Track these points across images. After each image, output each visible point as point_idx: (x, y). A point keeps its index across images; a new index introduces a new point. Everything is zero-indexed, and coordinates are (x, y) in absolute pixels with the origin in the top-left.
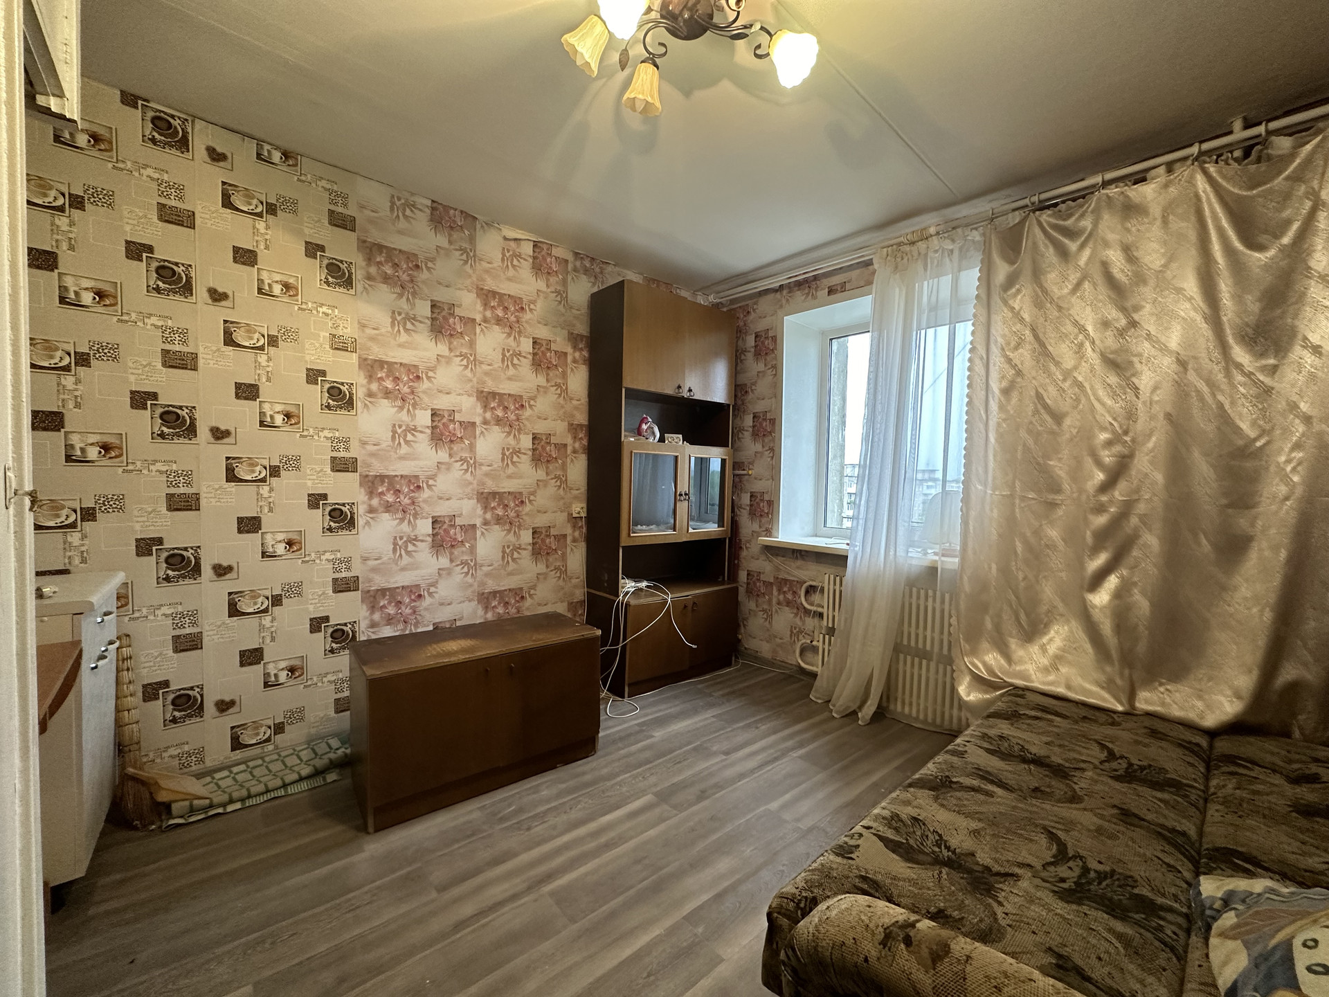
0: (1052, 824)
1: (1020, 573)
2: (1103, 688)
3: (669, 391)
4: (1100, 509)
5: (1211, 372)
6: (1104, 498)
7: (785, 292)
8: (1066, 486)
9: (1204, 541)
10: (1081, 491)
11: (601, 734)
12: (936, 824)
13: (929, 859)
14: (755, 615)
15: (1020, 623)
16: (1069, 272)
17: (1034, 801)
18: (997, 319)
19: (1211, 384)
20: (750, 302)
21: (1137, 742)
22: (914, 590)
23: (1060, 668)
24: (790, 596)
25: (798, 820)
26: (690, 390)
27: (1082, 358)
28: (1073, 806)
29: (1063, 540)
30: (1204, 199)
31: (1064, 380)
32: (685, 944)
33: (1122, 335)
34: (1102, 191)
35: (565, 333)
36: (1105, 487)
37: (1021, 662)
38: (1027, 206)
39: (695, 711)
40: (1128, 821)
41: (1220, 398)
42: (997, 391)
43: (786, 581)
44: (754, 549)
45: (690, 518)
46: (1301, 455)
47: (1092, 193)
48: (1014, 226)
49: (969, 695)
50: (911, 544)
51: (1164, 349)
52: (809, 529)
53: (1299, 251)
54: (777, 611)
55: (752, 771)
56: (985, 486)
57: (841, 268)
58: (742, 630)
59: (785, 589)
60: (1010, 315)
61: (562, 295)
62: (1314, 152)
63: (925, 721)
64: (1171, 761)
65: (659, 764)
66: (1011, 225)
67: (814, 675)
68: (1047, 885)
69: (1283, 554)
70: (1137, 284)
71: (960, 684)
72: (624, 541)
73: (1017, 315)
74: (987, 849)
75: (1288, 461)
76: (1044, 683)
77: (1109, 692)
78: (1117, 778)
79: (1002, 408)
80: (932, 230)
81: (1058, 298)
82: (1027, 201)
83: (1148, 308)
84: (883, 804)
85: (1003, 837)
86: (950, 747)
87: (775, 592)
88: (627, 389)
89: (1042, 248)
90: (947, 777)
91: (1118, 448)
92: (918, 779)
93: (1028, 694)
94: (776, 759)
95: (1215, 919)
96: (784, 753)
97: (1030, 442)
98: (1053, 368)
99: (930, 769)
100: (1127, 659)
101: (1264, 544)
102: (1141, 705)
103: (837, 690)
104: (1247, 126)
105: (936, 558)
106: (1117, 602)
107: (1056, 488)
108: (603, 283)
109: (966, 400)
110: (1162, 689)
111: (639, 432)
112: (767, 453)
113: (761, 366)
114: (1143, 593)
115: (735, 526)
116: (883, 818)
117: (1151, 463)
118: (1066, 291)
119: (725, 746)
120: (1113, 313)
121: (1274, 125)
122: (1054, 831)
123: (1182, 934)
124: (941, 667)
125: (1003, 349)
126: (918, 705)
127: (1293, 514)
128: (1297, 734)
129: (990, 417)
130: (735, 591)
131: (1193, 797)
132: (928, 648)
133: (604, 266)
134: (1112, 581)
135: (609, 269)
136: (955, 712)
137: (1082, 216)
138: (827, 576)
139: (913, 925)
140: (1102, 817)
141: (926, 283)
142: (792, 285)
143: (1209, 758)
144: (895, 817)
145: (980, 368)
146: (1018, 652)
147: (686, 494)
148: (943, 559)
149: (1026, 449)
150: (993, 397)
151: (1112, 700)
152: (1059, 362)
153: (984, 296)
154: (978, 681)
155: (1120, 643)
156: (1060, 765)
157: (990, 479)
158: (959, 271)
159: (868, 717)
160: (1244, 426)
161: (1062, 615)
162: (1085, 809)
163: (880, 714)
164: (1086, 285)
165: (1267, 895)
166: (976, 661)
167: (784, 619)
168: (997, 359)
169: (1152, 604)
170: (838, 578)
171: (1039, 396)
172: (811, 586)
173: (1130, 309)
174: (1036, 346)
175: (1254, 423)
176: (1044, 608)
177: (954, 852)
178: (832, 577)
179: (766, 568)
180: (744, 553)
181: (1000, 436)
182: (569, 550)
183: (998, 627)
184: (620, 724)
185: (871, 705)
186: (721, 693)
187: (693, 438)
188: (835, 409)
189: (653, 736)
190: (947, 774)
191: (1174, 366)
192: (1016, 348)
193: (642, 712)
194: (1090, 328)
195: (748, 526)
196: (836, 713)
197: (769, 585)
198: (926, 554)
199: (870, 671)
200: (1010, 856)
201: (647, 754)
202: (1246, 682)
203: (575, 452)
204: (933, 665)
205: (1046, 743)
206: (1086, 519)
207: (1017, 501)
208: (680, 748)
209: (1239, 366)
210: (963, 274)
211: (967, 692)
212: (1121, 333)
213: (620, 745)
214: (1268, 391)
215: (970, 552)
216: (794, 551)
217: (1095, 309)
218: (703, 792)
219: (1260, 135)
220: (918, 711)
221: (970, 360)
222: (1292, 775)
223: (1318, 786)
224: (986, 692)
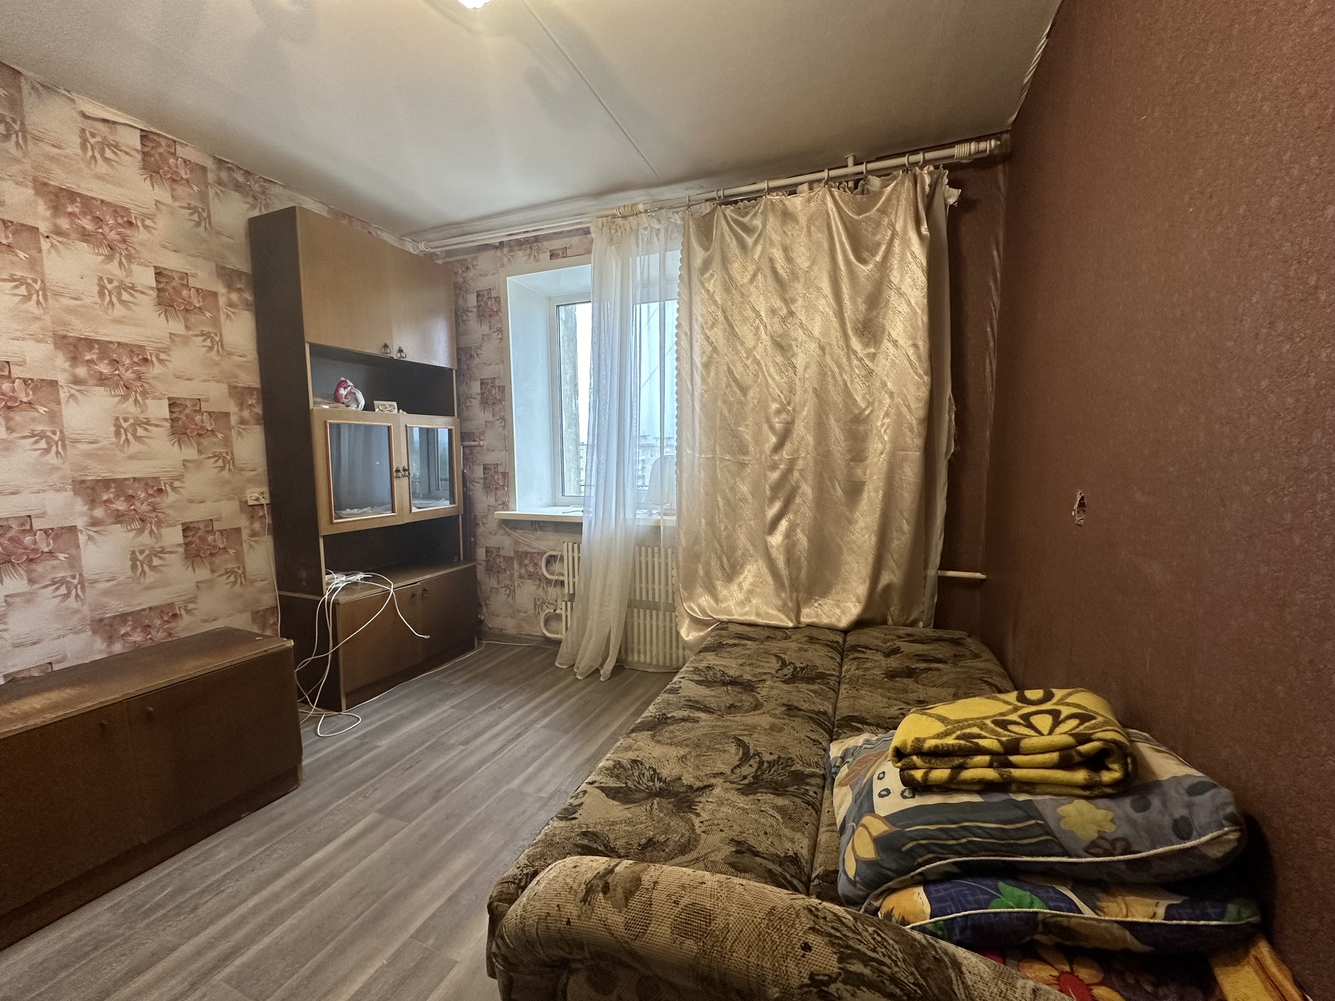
0: (741, 732)
1: (722, 524)
2: (780, 611)
3: (373, 349)
4: (774, 467)
5: (839, 357)
6: (776, 458)
7: (506, 250)
8: (751, 448)
9: (838, 488)
10: (762, 452)
11: (304, 763)
12: (651, 761)
13: (644, 795)
14: (497, 593)
15: (723, 567)
16: (748, 264)
17: (729, 717)
18: (697, 299)
19: (839, 366)
20: (469, 257)
21: (800, 649)
22: (643, 548)
23: (752, 600)
24: (531, 569)
25: (540, 790)
26: (400, 351)
27: (759, 339)
28: (756, 712)
29: (752, 494)
30: (832, 217)
31: (747, 358)
32: (412, 965)
33: (784, 322)
34: (768, 197)
35: (212, 266)
36: (778, 448)
37: (725, 600)
38: (714, 199)
39: (431, 706)
40: (791, 714)
41: (845, 377)
42: (699, 365)
43: (526, 553)
44: (492, 524)
45: (413, 495)
46: (888, 420)
47: (761, 197)
48: (707, 214)
49: (688, 635)
50: (638, 506)
51: (810, 336)
52: (547, 498)
53: (884, 266)
54: (519, 585)
55: (494, 754)
56: (693, 450)
57: (561, 233)
58: (484, 610)
59: (526, 562)
60: (707, 296)
61: (201, 214)
62: (892, 192)
63: (657, 665)
64: (820, 658)
65: (386, 774)
66: (704, 213)
67: (558, 643)
68: (734, 786)
69: (881, 493)
70: (793, 280)
71: (682, 627)
72: (325, 529)
73: (711, 296)
74: (691, 770)
75: (883, 425)
76: (741, 615)
77: (784, 613)
78: (785, 682)
79: (704, 380)
80: (641, 207)
81: (741, 286)
82: (714, 195)
83: (800, 302)
84: (608, 755)
85: (704, 755)
86: (668, 687)
87: (516, 567)
88: (311, 345)
89: (727, 238)
90: (664, 714)
91: (784, 416)
92: (640, 723)
93: (730, 626)
94: (519, 735)
95: (836, 773)
96: (527, 728)
97: (726, 411)
98: (739, 347)
99: (651, 710)
100: (794, 585)
101: (871, 487)
102: (804, 620)
103: (581, 651)
104: (856, 163)
105: (659, 517)
106: (787, 541)
107: (744, 450)
108: (267, 206)
109: (676, 372)
110: (816, 605)
111: (336, 399)
112: (498, 422)
113: (485, 329)
114: (803, 531)
115: (468, 501)
116: (607, 769)
117: (805, 427)
118: (746, 280)
119: (466, 734)
120: (778, 303)
121: (872, 166)
122: (741, 738)
123: (819, 791)
124: (668, 614)
125: (702, 327)
126: (651, 652)
127: (885, 464)
128: (890, 622)
129: (695, 388)
130: (473, 571)
131: (832, 683)
132: (657, 600)
133: (267, 185)
134: (784, 524)
135: (276, 190)
136: (681, 651)
137: (755, 215)
138: (565, 544)
139: (610, 871)
140: (774, 716)
141: (638, 258)
142: (513, 243)
143: (843, 650)
144: (618, 764)
145: (685, 344)
146: (723, 592)
147: (404, 470)
148: (664, 518)
149: (723, 418)
150: (697, 370)
151: (786, 619)
152: (743, 342)
153: (686, 277)
154: (696, 622)
155: (790, 574)
156: (749, 680)
157: (697, 444)
158: (666, 251)
159: (608, 673)
160: (858, 398)
161: (752, 556)
162: (764, 713)
163: (620, 667)
164: (760, 276)
165: (864, 746)
166: (692, 605)
167: (527, 593)
168: (698, 336)
169: (810, 540)
170: (576, 546)
171: (730, 371)
172: (551, 556)
173: (789, 301)
174: (727, 327)
175: (864, 397)
176: (739, 553)
177: (665, 782)
178: (570, 544)
179: (505, 542)
180: (481, 529)
181: (703, 405)
182: (245, 546)
183: (708, 573)
184: (334, 744)
185: (610, 662)
186: (461, 680)
187: (410, 406)
188: (566, 377)
189: (378, 746)
190: (664, 711)
191: (817, 350)
192: (712, 327)
193: (367, 721)
194: (763, 314)
195: (482, 500)
196: (581, 674)
197: (509, 560)
198: (651, 515)
199: (607, 631)
200: (708, 770)
201: (369, 769)
202: (862, 589)
203: (243, 422)
204: (661, 614)
205: (741, 665)
206: (765, 475)
207: (718, 462)
208: (411, 751)
209: (855, 353)
210: (669, 254)
211: (688, 634)
212: (784, 320)
213: (335, 767)
214: (871, 372)
215: (684, 510)
216: (533, 523)
217: (767, 299)
218: (438, 791)
219: (862, 173)
220: (651, 657)
221: (677, 335)
222: (887, 651)
223: (899, 655)
224: (701, 630)
